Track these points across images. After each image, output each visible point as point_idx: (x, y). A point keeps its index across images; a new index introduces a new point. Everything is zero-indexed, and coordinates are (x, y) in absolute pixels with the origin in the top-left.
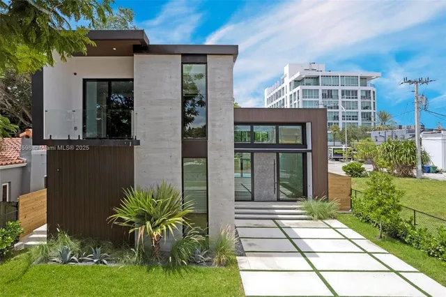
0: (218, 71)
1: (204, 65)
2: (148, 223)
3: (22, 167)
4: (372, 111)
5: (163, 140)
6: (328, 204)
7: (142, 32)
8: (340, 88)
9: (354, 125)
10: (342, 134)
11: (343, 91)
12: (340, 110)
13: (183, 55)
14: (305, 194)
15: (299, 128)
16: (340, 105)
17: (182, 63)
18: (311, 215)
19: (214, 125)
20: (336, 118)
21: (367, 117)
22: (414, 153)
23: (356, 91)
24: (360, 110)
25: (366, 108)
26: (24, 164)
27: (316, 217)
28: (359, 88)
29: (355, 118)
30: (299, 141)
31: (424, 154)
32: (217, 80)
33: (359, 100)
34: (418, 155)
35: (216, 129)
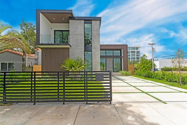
0: (95, 25)
1: (91, 24)
2: (73, 68)
3: (36, 59)
4: (139, 57)
5: (78, 46)
6: (128, 72)
7: (71, 10)
8: (130, 51)
9: (135, 61)
10: (131, 63)
11: (131, 51)
12: (130, 57)
13: (85, 20)
14: (121, 69)
15: (120, 51)
16: (130, 55)
17: (84, 23)
18: (123, 75)
19: (94, 42)
20: (130, 59)
21: (138, 58)
22: (152, 64)
23: (135, 51)
24: (136, 57)
25: (138, 56)
26: (36, 58)
27: (125, 75)
28: (136, 51)
29: (135, 59)
30: (120, 55)
31: (154, 64)
32: (95, 28)
33: (136, 54)
34: (153, 64)
35: (95, 43)
